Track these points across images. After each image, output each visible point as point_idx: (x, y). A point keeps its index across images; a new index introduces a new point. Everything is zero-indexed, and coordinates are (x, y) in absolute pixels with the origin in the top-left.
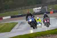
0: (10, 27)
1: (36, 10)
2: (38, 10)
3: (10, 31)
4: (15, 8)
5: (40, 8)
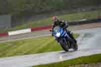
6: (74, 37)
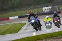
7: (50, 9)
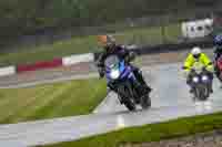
0: (93, 96)
1: (192, 29)
2: (200, 28)
3: (91, 111)
4: (113, 22)
5: (208, 22)
6: (146, 80)
7: (207, 27)
